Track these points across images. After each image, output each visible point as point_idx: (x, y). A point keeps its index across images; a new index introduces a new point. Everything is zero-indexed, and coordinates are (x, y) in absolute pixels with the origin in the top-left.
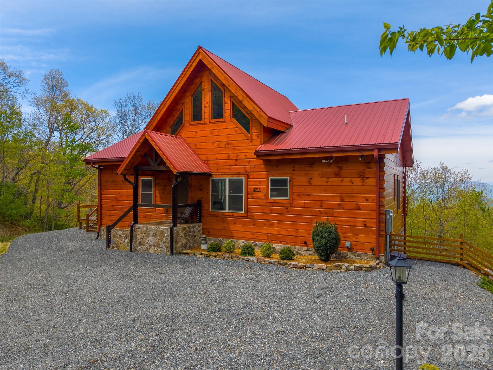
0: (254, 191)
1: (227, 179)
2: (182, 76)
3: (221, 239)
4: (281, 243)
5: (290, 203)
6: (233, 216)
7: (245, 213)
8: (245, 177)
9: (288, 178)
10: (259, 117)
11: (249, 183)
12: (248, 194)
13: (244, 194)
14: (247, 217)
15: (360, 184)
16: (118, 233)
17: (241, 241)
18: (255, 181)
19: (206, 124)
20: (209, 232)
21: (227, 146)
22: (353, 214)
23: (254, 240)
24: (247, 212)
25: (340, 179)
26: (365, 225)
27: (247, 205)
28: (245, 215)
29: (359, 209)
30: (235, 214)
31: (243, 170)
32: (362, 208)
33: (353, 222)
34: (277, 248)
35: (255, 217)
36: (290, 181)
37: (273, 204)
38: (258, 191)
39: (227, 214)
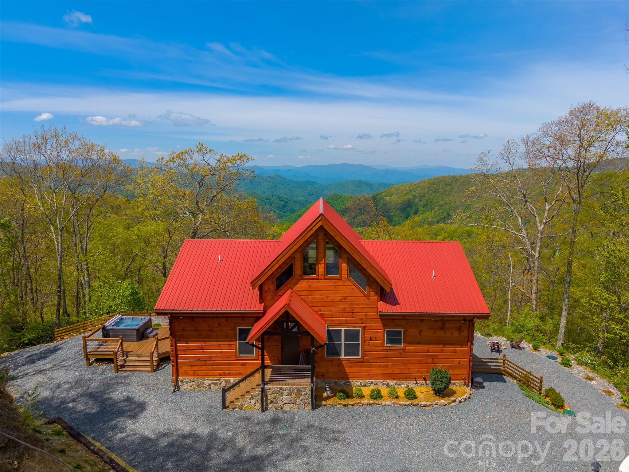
0: (371, 339)
1: (343, 329)
2: (301, 237)
3: (337, 380)
4: (394, 380)
5: (403, 350)
6: (349, 361)
7: (361, 358)
8: (362, 328)
9: (403, 330)
10: (383, 283)
11: (365, 334)
12: (364, 342)
13: (360, 343)
14: (363, 362)
15: (458, 335)
16: (205, 382)
17: (357, 381)
18: (371, 332)
19: (320, 279)
20: (323, 376)
21: (343, 300)
22: (451, 355)
23: (370, 379)
24: (363, 356)
25: (443, 331)
26: (459, 363)
27: (364, 351)
28: (361, 360)
29: (456, 353)
30: (350, 360)
31: (361, 322)
32: (458, 352)
33: (452, 361)
34: (391, 384)
35: (371, 361)
36: (404, 332)
37: (387, 350)
38: (374, 340)
39: (342, 359)
